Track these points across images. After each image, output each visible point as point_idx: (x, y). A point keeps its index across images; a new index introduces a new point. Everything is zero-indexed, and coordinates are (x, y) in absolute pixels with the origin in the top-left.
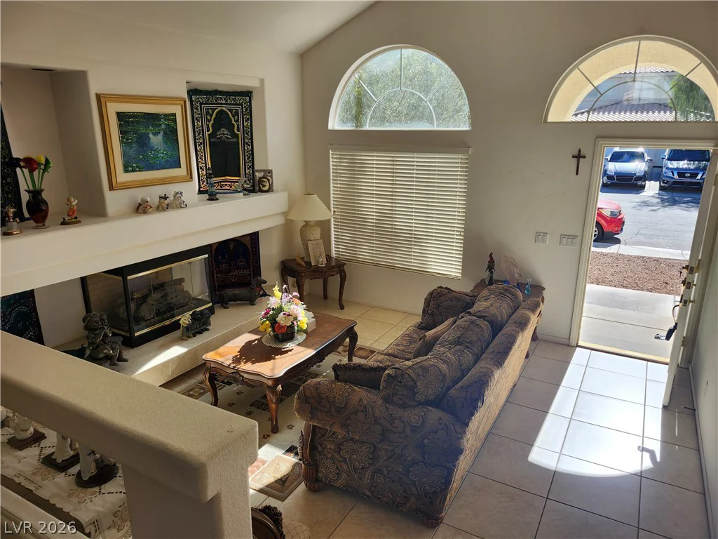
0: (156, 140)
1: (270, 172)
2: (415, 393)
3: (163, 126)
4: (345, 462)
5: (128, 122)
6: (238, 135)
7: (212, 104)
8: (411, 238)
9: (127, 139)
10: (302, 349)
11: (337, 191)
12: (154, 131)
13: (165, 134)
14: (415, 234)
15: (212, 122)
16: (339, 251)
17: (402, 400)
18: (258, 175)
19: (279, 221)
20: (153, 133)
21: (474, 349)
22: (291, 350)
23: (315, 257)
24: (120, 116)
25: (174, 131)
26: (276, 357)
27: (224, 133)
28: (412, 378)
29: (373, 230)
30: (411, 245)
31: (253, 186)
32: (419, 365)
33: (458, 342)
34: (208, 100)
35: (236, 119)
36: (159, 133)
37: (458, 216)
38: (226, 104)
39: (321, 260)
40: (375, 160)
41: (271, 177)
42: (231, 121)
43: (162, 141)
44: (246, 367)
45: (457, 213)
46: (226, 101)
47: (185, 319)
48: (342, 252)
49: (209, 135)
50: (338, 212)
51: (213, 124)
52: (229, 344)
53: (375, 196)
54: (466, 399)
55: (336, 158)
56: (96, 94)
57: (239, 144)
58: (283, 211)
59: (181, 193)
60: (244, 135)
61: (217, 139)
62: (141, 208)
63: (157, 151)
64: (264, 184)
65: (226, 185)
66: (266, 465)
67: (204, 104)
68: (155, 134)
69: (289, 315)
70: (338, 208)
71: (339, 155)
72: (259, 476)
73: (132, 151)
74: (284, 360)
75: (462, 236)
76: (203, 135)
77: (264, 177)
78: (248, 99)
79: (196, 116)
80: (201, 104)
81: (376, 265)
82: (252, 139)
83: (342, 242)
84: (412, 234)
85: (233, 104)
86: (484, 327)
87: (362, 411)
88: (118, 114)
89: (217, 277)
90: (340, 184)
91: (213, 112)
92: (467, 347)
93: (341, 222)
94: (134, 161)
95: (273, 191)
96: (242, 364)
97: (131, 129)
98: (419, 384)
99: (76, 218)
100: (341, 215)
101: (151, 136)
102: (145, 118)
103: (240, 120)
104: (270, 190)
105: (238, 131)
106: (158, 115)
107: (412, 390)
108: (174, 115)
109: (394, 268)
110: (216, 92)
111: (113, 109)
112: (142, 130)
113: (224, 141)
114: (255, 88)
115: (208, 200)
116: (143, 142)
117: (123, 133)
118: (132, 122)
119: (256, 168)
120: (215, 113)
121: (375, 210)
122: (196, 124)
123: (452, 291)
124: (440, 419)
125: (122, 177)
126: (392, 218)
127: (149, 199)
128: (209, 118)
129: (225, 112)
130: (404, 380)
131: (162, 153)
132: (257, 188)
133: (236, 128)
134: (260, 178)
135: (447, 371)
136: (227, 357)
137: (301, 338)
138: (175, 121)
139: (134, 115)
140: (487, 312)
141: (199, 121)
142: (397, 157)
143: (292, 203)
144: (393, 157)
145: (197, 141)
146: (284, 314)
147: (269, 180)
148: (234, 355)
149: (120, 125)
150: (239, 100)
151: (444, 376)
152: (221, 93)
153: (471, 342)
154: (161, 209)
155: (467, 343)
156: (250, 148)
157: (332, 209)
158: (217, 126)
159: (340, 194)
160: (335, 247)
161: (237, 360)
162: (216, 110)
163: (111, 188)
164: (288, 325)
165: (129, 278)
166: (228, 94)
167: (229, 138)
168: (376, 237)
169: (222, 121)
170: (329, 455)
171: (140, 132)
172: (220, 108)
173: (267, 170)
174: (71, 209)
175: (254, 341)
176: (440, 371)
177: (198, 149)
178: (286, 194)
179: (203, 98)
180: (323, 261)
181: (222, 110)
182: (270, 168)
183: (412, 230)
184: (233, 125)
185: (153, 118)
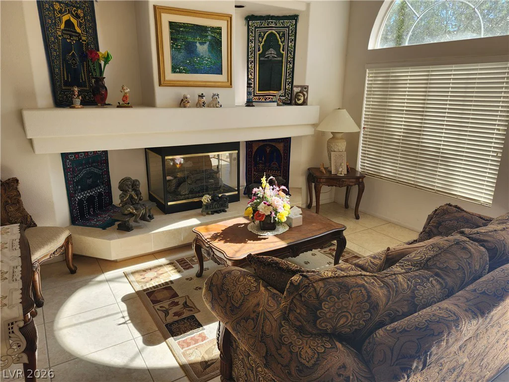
0: (202, 49)
1: (306, 87)
2: (318, 318)
3: (209, 38)
4: (252, 371)
5: (179, 31)
6: (283, 54)
7: (265, 27)
8: (438, 156)
9: (177, 46)
10: (276, 239)
11: (369, 108)
12: (201, 41)
13: (211, 44)
14: (442, 153)
15: (263, 43)
16: (364, 166)
17: (299, 321)
18: (296, 90)
19: (309, 131)
20: (200, 43)
21: (448, 280)
22: (265, 239)
23: (336, 166)
24: (172, 24)
25: (219, 43)
26: (249, 242)
27: (272, 52)
28: (317, 295)
29: (399, 146)
30: (437, 164)
31: (291, 100)
32: (340, 280)
33: (424, 265)
34: (261, 24)
35: (282, 40)
36: (205, 43)
37: (497, 134)
38: (275, 27)
39: (340, 170)
40: (409, 76)
41: (307, 92)
42: (278, 42)
43: (207, 50)
44: (218, 244)
45: (496, 132)
46: (276, 25)
47: (206, 199)
48: (367, 167)
49: (259, 54)
50: (367, 128)
51: (263, 45)
52: (221, 223)
53: (404, 112)
54: (392, 350)
55: (372, 77)
56: (154, 5)
57: (282, 62)
58: (313, 123)
59: (218, 95)
60: (288, 54)
61: (266, 58)
62: (183, 103)
63: (202, 58)
64: (299, 97)
65: (269, 98)
66: (204, 342)
67: (259, 28)
68: (201, 44)
69: (269, 205)
70: (368, 125)
71: (375, 73)
72: (191, 351)
73: (181, 56)
74: (253, 246)
75: (499, 157)
76: (255, 55)
77: (300, 92)
78: (294, 22)
79: (251, 38)
80: (256, 28)
81: (398, 182)
82: (294, 58)
83: (368, 157)
84: (439, 152)
85: (281, 27)
86: (476, 254)
87: (253, 319)
88: (170, 23)
89: (254, 175)
90: (373, 101)
91: (264, 35)
92: (437, 274)
93: (369, 138)
94: (181, 64)
95: (307, 105)
96: (217, 240)
97: (181, 37)
98: (325, 306)
99: (128, 104)
100: (370, 132)
101: (198, 44)
102: (194, 29)
103: (286, 42)
104: (304, 103)
105: (283, 51)
106: (206, 27)
107: (314, 311)
108: (220, 29)
109: (416, 186)
110: (269, 17)
111: (166, 18)
112: (190, 39)
113: (271, 60)
114: (301, 12)
115: (246, 106)
116: (190, 49)
117: (173, 39)
118: (182, 31)
119: (295, 84)
120: (266, 35)
121: (403, 123)
122: (250, 45)
123: (463, 210)
124: (344, 366)
125: (170, 76)
126: (420, 134)
127: (188, 96)
128: (261, 40)
129: (275, 34)
130: (306, 295)
131: (207, 61)
132: (294, 102)
133: (282, 48)
134: (297, 93)
135: (384, 300)
136: (210, 233)
137: (281, 230)
138: (220, 34)
139: (185, 26)
140: (490, 236)
141: (252, 42)
142: (432, 71)
143: (323, 116)
144: (429, 71)
145: (250, 60)
146: (265, 203)
147: (304, 95)
148: (216, 232)
149: (171, 33)
150: (287, 23)
151: (374, 306)
152: (272, 17)
153: (446, 270)
154: (198, 105)
155: (439, 268)
156: (291, 66)
157: (363, 126)
158: (266, 47)
159: (372, 112)
160: (361, 162)
161: (215, 237)
162: (267, 33)
163: (160, 84)
164: (267, 214)
165: (166, 158)
166: (278, 18)
167: (276, 58)
168: (401, 154)
169: (271, 42)
170: (241, 357)
171: (188, 40)
172: (270, 31)
173: (304, 86)
174: (124, 96)
175: (242, 224)
176: (369, 297)
177: (250, 66)
178: (318, 107)
179: (257, 23)
180: (343, 171)
181: (272, 33)
182: (306, 84)
183: (440, 148)
184: (280, 45)
185: (201, 30)
